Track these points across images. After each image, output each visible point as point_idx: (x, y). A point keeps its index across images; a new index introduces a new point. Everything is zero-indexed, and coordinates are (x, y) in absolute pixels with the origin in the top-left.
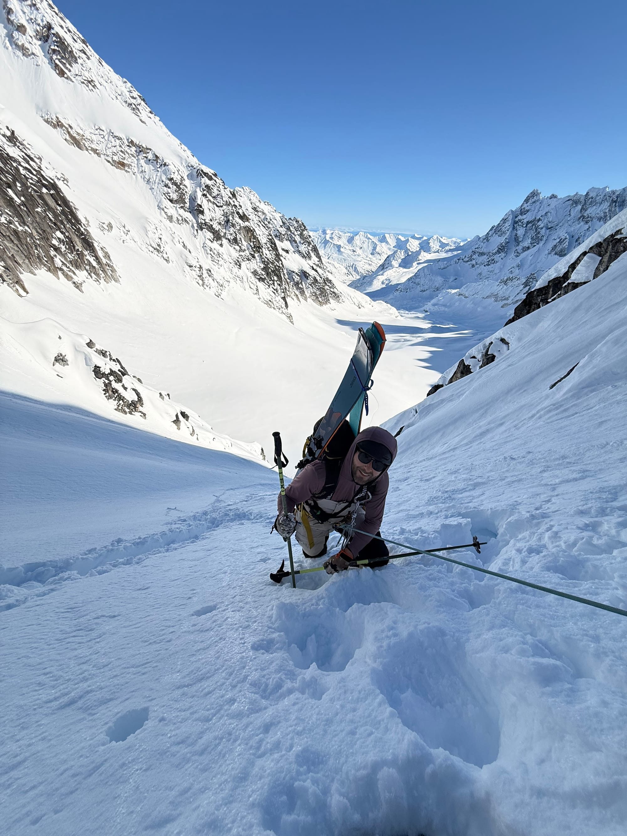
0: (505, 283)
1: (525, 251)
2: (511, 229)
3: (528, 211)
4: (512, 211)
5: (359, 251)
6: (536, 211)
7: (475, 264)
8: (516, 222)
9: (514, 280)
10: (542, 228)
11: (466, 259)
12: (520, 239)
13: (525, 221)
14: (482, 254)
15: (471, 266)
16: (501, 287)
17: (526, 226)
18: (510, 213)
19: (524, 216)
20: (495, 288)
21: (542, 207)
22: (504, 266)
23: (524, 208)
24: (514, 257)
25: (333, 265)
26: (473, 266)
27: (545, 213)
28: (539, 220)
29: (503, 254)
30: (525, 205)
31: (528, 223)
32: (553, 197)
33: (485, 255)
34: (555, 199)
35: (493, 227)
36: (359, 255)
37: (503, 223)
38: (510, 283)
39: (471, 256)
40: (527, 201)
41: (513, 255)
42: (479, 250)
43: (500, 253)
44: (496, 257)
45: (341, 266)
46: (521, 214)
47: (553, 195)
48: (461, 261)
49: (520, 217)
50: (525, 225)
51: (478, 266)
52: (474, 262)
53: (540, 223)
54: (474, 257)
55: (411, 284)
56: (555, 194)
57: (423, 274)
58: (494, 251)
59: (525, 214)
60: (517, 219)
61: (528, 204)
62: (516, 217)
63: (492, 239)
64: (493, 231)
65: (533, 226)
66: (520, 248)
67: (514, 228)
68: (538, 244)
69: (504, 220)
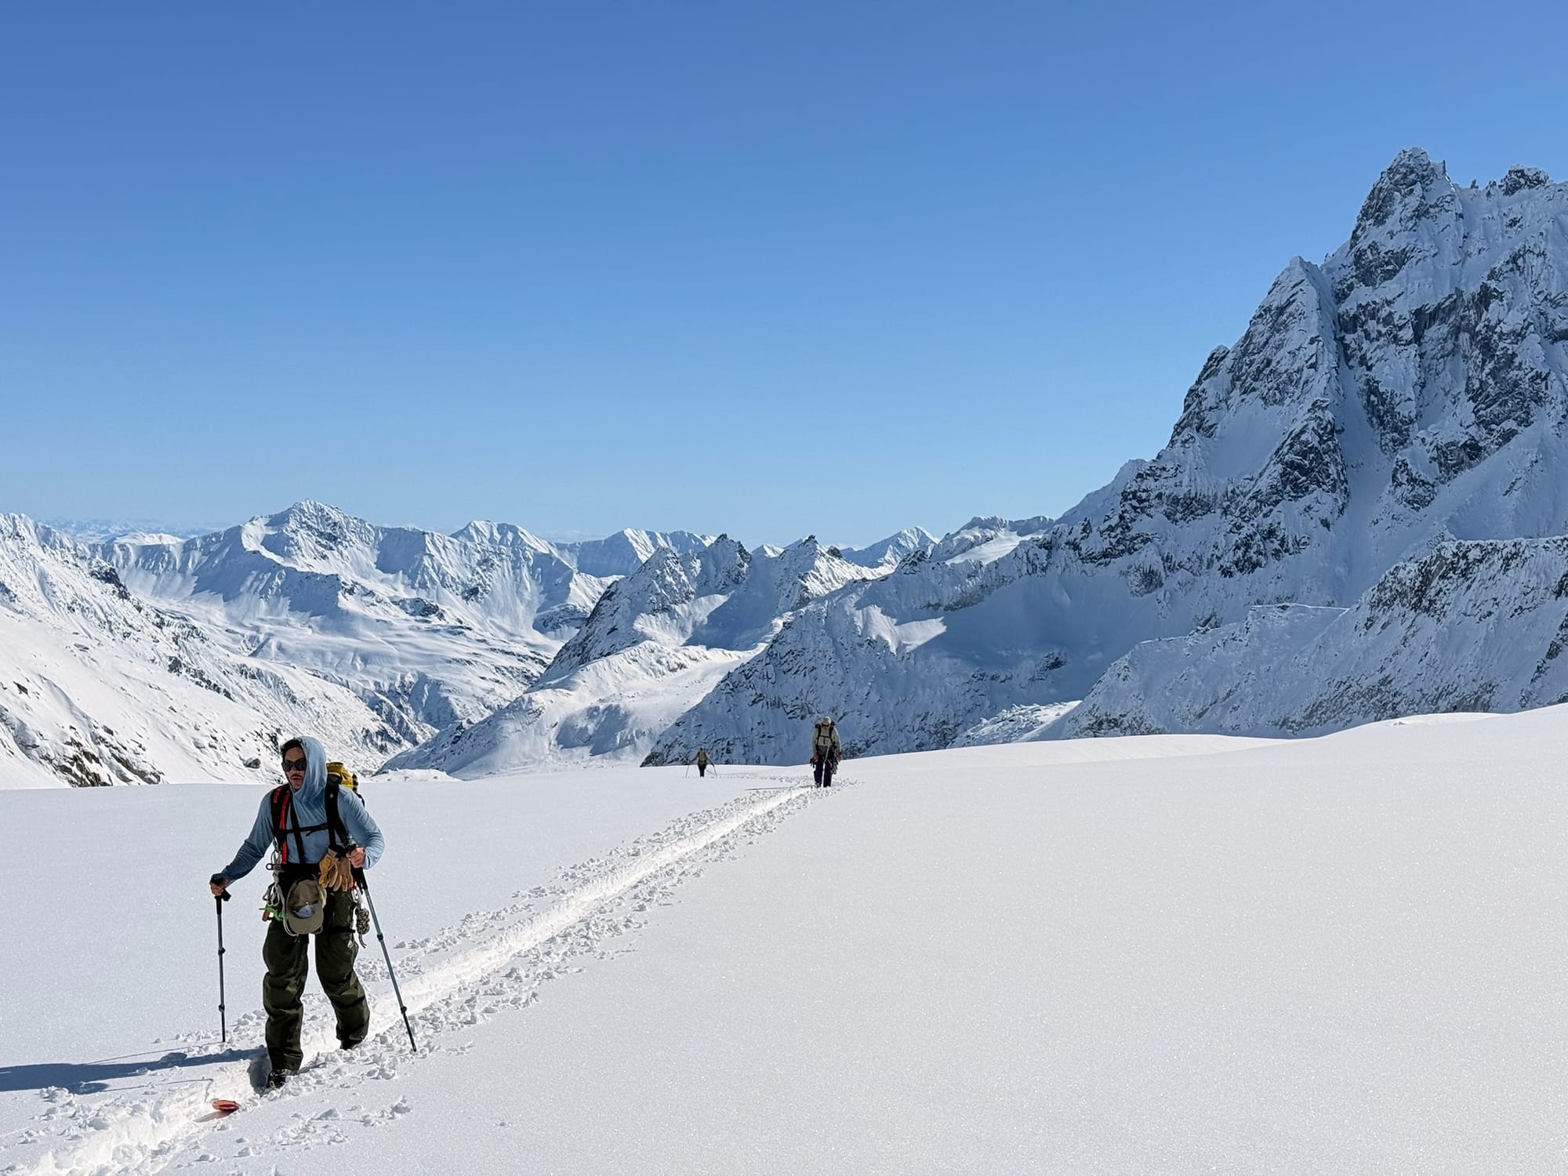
0: (1420, 598)
1: (1459, 467)
2: (1329, 360)
3: (1400, 259)
4: (1308, 268)
5: (455, 609)
6: (1450, 256)
7: (1159, 567)
8: (1347, 324)
9: (1480, 572)
10: (1519, 336)
11: (1096, 543)
12: (1406, 410)
13: (1403, 310)
14: (1189, 507)
15: (1135, 579)
16: (1400, 629)
17: (1418, 338)
18: (1298, 274)
19: (1389, 289)
20: (1357, 642)
21: (1477, 234)
22: (1348, 562)
23: (1373, 247)
24: (1399, 509)
25: (278, 682)
26: (1151, 579)
27: (1506, 256)
28: (1485, 298)
29: (1322, 500)
30: (1376, 234)
31: (1422, 319)
32: (1519, 181)
33: (1208, 508)
34: (1538, 192)
35: (1215, 359)
36: (457, 631)
37: (1275, 329)
38: (1455, 596)
39: (1124, 524)
40: (1376, 209)
41: (1387, 499)
42: (1167, 486)
43: (1300, 490)
44: (1288, 516)
45: (332, 689)
46: (1367, 276)
47: (1521, 173)
48: (1064, 554)
49: (1363, 295)
50: (1407, 334)
51: (1181, 575)
52: (1148, 557)
53: (1495, 308)
54: (1143, 525)
55: (752, 716)
56: (1529, 166)
57: (826, 644)
58: (1263, 485)
59: (1390, 275)
60: (1349, 306)
61: (1391, 223)
62: (1341, 297)
63: (1226, 422)
64: (1224, 377)
65: (1456, 331)
66: (1418, 455)
67: (1345, 354)
68: (1526, 422)
69: (1276, 316)
